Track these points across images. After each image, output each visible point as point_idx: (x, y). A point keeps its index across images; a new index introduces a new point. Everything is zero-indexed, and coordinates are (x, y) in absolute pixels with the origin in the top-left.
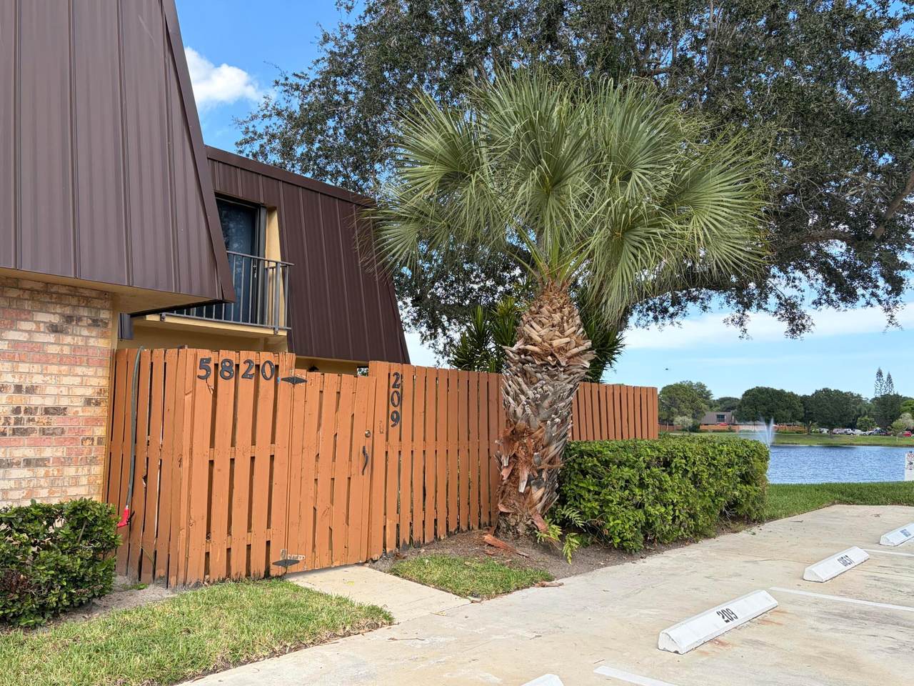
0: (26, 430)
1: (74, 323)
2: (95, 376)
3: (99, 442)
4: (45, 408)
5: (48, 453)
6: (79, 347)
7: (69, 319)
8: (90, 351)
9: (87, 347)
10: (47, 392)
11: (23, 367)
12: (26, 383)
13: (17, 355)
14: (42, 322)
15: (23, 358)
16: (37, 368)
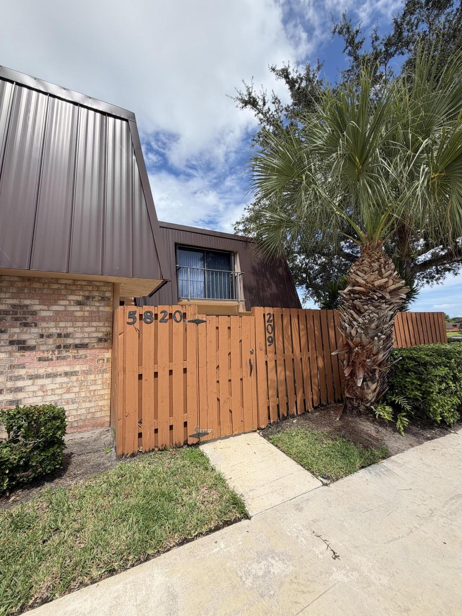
0: (65, 357)
1: (91, 299)
2: (104, 326)
3: (108, 361)
4: (76, 345)
5: (77, 368)
6: (94, 312)
7: (88, 298)
8: (101, 314)
9: (98, 312)
10: (76, 336)
11: (62, 324)
12: (64, 332)
13: (58, 318)
14: (73, 300)
15: (62, 319)
16: (69, 324)
